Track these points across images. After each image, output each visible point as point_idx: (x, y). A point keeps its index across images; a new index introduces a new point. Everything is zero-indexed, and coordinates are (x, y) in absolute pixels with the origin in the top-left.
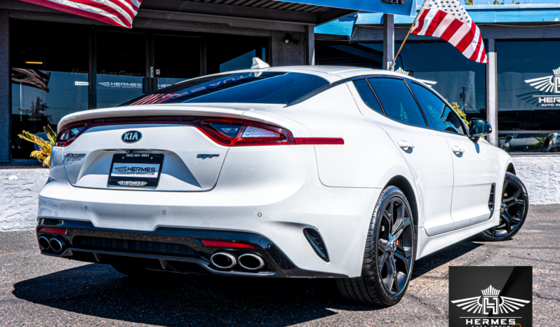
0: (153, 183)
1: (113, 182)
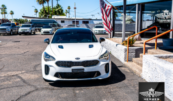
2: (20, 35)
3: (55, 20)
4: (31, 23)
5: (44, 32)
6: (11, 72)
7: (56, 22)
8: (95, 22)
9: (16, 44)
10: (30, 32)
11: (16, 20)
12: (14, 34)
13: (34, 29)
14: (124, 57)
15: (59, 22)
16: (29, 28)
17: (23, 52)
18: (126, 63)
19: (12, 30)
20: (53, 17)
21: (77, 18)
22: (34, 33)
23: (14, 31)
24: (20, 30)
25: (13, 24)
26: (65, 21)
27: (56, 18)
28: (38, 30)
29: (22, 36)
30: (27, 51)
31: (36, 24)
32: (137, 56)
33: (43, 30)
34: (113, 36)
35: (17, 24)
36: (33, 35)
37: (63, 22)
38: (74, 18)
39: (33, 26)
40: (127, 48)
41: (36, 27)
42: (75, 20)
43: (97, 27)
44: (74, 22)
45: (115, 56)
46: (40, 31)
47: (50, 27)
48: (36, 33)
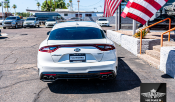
0: (84, 61)
1: (71, 61)
2: (25, 28)
3: (59, 13)
4: (35, 16)
5: (49, 25)
6: (25, 65)
7: (59, 15)
8: (98, 15)
9: (23, 37)
10: (35, 25)
11: (19, 14)
12: (19, 27)
13: (38, 22)
14: (137, 49)
15: (62, 15)
16: (34, 21)
17: (32, 45)
18: (139, 55)
19: (17, 24)
20: (56, 11)
21: (80, 11)
22: (39, 26)
23: (18, 24)
24: (25, 23)
25: (17, 17)
26: (68, 14)
27: (59, 11)
28: (42, 24)
29: (27, 29)
30: (35, 44)
31: (40, 17)
32: (150, 48)
33: (48, 23)
34: (120, 28)
35: (21, 18)
36: (37, 28)
37: (66, 15)
38: (77, 11)
39: (37, 20)
40: (140, 40)
41: (40, 20)
42: (79, 13)
43: (100, 20)
44: (77, 15)
45: (126, 48)
46: (44, 24)
47: (54, 20)
48: (40, 26)
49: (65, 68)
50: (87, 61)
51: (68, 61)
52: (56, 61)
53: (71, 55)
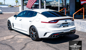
0: (68, 26)
1: (64, 27)
49: (63, 30)
50: (69, 26)
51: (62, 27)
52: (58, 27)
53: (63, 24)
